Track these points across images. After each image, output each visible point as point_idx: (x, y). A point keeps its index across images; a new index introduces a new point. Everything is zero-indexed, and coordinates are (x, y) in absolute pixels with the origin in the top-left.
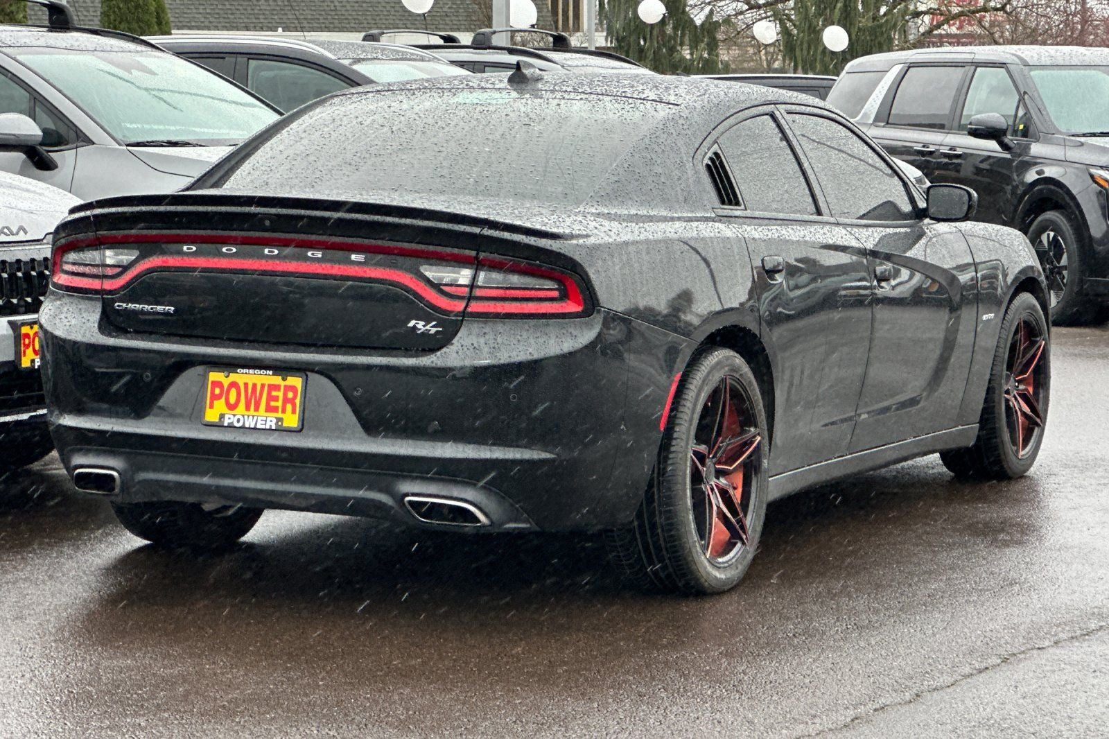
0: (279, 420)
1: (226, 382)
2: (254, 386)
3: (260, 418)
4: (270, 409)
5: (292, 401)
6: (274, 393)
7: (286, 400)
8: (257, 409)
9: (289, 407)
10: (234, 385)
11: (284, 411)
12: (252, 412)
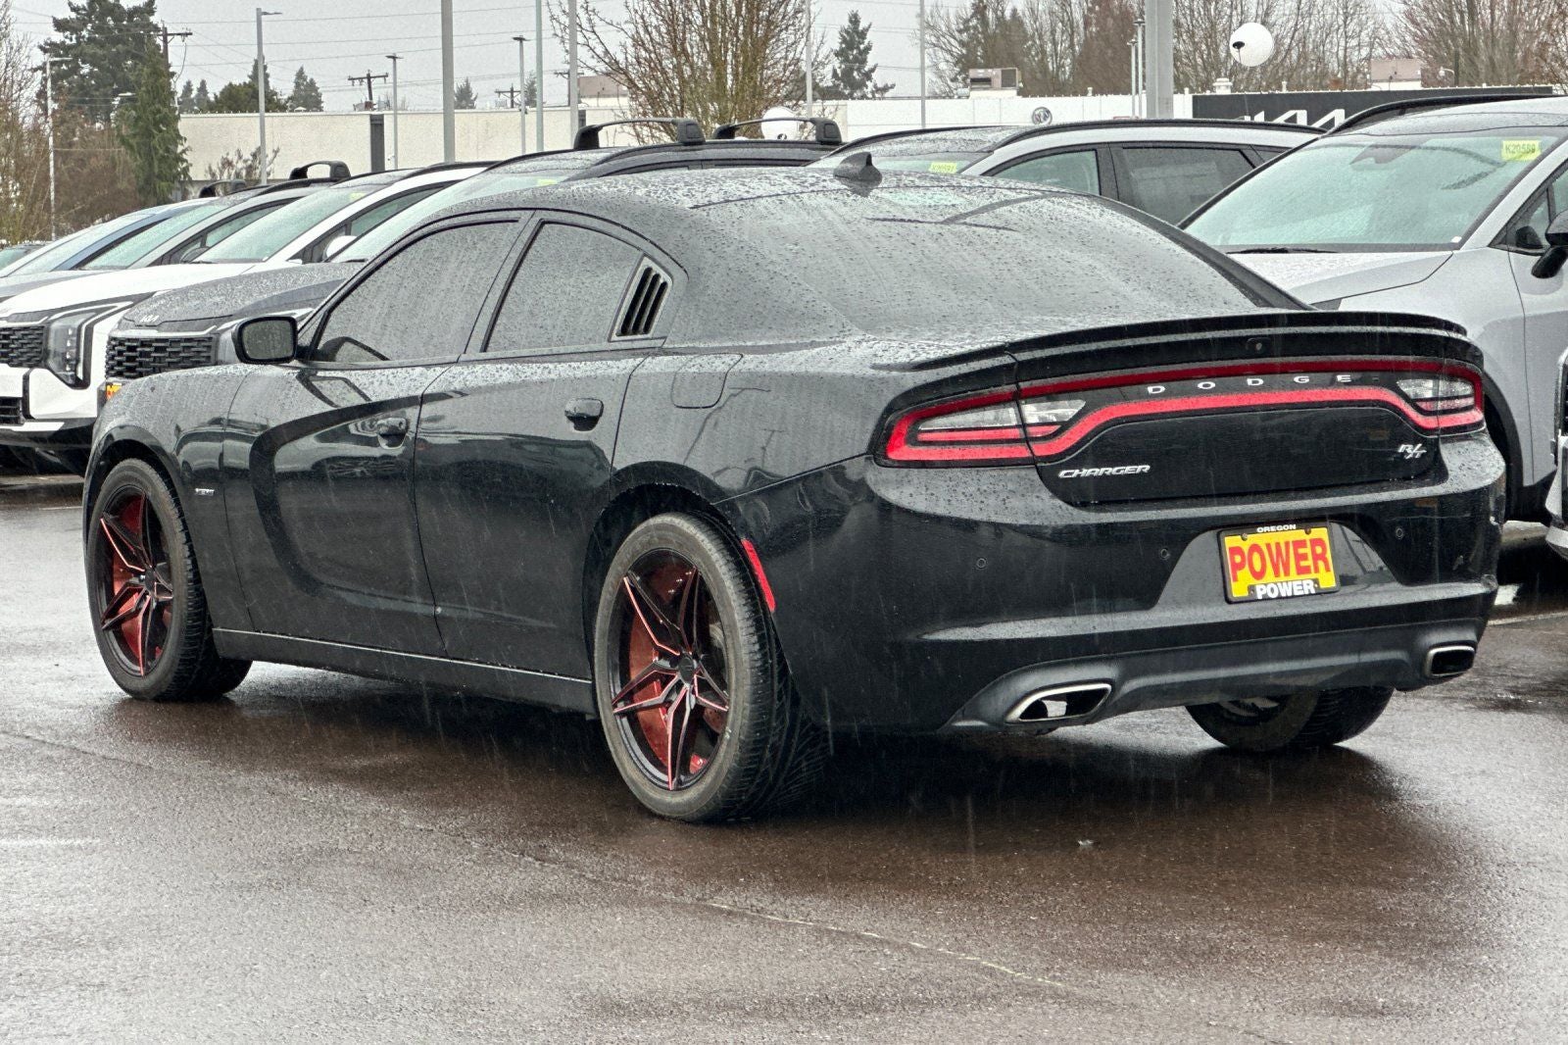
0: (1316, 581)
1: (1245, 546)
2: (1278, 545)
3: (1295, 583)
4: (1302, 571)
5: (1322, 557)
6: (1301, 551)
7: (1316, 557)
8: (1287, 573)
9: (1321, 564)
10: (1255, 548)
11: (1317, 570)
12: (1283, 577)
